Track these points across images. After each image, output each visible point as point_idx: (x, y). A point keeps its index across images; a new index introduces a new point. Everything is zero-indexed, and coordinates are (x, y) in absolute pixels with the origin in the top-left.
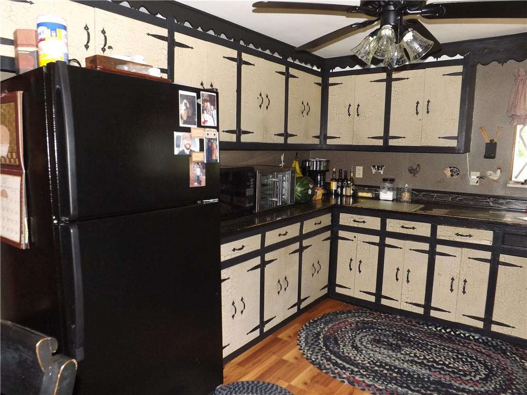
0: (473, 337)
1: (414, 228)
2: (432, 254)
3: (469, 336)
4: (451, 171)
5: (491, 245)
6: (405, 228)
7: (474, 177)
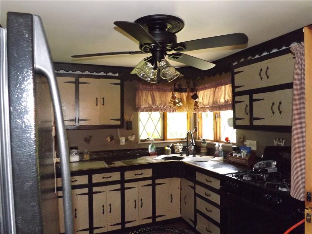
0: (147, 229)
1: (110, 177)
2: (122, 190)
3: (145, 230)
4: (110, 138)
5: (152, 176)
6: (105, 178)
7: (123, 140)
